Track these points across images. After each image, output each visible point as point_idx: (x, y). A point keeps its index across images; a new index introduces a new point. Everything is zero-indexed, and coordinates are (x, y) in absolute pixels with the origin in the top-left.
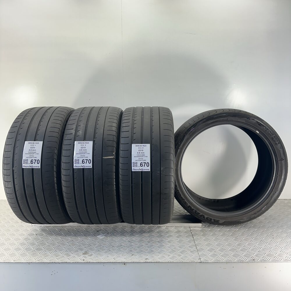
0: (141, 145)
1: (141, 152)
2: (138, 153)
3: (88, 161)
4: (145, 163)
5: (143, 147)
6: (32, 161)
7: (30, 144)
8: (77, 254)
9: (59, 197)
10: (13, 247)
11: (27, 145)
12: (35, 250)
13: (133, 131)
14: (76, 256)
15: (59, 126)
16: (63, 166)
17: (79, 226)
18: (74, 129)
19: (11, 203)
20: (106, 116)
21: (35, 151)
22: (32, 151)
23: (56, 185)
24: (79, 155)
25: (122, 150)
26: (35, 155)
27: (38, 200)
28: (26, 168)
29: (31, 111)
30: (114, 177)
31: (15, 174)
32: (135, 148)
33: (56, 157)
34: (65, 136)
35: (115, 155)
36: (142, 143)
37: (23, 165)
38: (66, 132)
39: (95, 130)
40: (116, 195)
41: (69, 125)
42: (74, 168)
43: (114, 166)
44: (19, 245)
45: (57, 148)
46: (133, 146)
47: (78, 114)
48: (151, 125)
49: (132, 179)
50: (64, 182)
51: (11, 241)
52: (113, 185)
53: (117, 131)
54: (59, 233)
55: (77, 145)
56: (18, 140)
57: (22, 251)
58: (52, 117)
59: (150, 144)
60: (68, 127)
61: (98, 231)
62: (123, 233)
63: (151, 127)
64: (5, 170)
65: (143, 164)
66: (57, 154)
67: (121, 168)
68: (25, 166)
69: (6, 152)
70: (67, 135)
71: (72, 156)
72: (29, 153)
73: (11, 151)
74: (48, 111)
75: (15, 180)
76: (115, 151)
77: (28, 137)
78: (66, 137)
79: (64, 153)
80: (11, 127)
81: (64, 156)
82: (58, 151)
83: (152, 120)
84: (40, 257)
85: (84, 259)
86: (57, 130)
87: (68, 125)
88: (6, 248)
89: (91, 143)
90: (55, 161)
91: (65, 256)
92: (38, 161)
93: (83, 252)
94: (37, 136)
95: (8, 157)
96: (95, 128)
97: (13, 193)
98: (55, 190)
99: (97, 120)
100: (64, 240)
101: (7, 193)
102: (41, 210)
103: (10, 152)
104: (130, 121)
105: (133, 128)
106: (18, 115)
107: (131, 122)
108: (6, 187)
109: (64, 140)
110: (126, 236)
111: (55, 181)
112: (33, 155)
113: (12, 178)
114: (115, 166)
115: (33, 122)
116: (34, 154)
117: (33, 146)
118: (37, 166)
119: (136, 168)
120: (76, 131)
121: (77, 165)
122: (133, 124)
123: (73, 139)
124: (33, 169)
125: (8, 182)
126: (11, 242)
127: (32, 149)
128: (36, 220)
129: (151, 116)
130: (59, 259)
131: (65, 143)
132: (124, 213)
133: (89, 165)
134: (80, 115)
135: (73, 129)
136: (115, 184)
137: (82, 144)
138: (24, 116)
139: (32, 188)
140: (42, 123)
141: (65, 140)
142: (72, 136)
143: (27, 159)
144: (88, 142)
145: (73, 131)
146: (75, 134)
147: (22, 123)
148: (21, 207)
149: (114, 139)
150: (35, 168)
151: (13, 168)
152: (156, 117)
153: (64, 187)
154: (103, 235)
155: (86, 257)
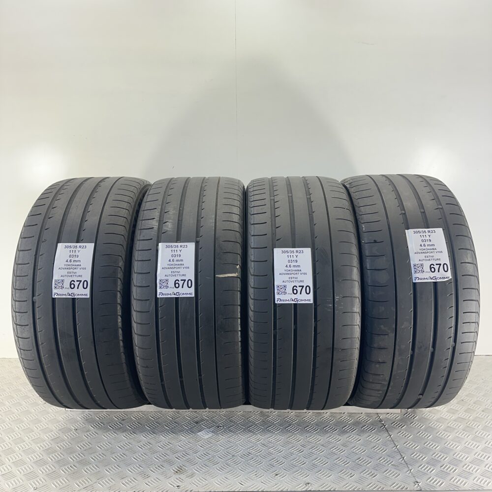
0: (292, 249)
1: (292, 264)
2: (287, 266)
3: (186, 282)
4: (303, 287)
5: (297, 254)
6: (73, 282)
7: (69, 249)
8: (162, 473)
9: (126, 356)
10: (31, 458)
11: (63, 251)
12: (77, 465)
13: (273, 222)
14: (161, 477)
15: (124, 213)
16: (135, 292)
17: (159, 412)
18: (157, 218)
19: (28, 370)
20: (217, 194)
21: (78, 263)
22: (72, 263)
23: (120, 331)
24: (169, 272)
25: (253, 261)
26: (79, 272)
27: (83, 363)
28: (59, 297)
29: (67, 184)
30: (239, 314)
31: (37, 310)
32: (281, 257)
33: (120, 275)
34: (138, 232)
35: (239, 270)
36: (294, 247)
37: (54, 291)
38: (141, 224)
39: (198, 221)
40: (241, 353)
41: (145, 212)
42: (158, 297)
43: (239, 293)
44: (42, 453)
45: (124, 257)
46: (277, 251)
47: (162, 191)
48: (310, 210)
49: (276, 319)
50: (138, 325)
51: (26, 444)
52: (237, 332)
53: (241, 222)
54: (120, 427)
55: (164, 251)
56: (43, 240)
57: (50, 466)
58: (110, 195)
59: (310, 249)
60: (143, 214)
61: (197, 423)
62: (248, 427)
63: (309, 214)
64: (16, 301)
65: (299, 289)
66: (123, 268)
67: (252, 297)
68: (58, 292)
69: (20, 264)
70: (142, 230)
71: (154, 273)
72: (66, 267)
73: (29, 263)
74: (102, 184)
75: (38, 321)
76: (239, 263)
77: (64, 236)
78: (139, 235)
79: (136, 266)
80: (28, 216)
81: (137, 273)
82: (125, 263)
83: (310, 201)
84: (87, 480)
85: (178, 485)
86: (122, 221)
87: (144, 210)
88: (18, 459)
89: (192, 246)
90: (119, 282)
91: (139, 478)
92: (85, 282)
93: (175, 467)
94: (83, 234)
95: (23, 275)
96: (199, 218)
97: (33, 348)
98: (119, 343)
99: (200, 202)
100: (131, 441)
101: (20, 349)
102: (88, 382)
103: (28, 265)
104: (267, 202)
105: (274, 216)
106: (42, 192)
107: (268, 205)
108: (18, 337)
109: (136, 239)
110: (254, 433)
111: (120, 324)
112: (75, 271)
113: (31, 319)
114: (241, 293)
115: (73, 205)
116: (76, 268)
117: (74, 254)
118: (84, 293)
119: (283, 297)
120: (161, 222)
121: (164, 291)
122: (274, 209)
123: (155, 239)
124: (74, 299)
125: (22, 326)
126: (27, 446)
127: (73, 259)
128: (78, 402)
129: (308, 193)
130: (127, 485)
131: (139, 248)
132: (255, 388)
133: (188, 292)
134: (165, 192)
135: (154, 218)
136: (240, 329)
137: (173, 249)
138: (53, 194)
139: (73, 338)
140: (90, 208)
141: (139, 240)
142: (153, 233)
143: (62, 278)
144: (185, 244)
145: (155, 224)
146: (159, 228)
147: (51, 207)
148: (48, 376)
149: (236, 238)
150: (78, 298)
151: (34, 298)
152: (317, 196)
153: (136, 335)
154: (208, 430)
155: (181, 480)
